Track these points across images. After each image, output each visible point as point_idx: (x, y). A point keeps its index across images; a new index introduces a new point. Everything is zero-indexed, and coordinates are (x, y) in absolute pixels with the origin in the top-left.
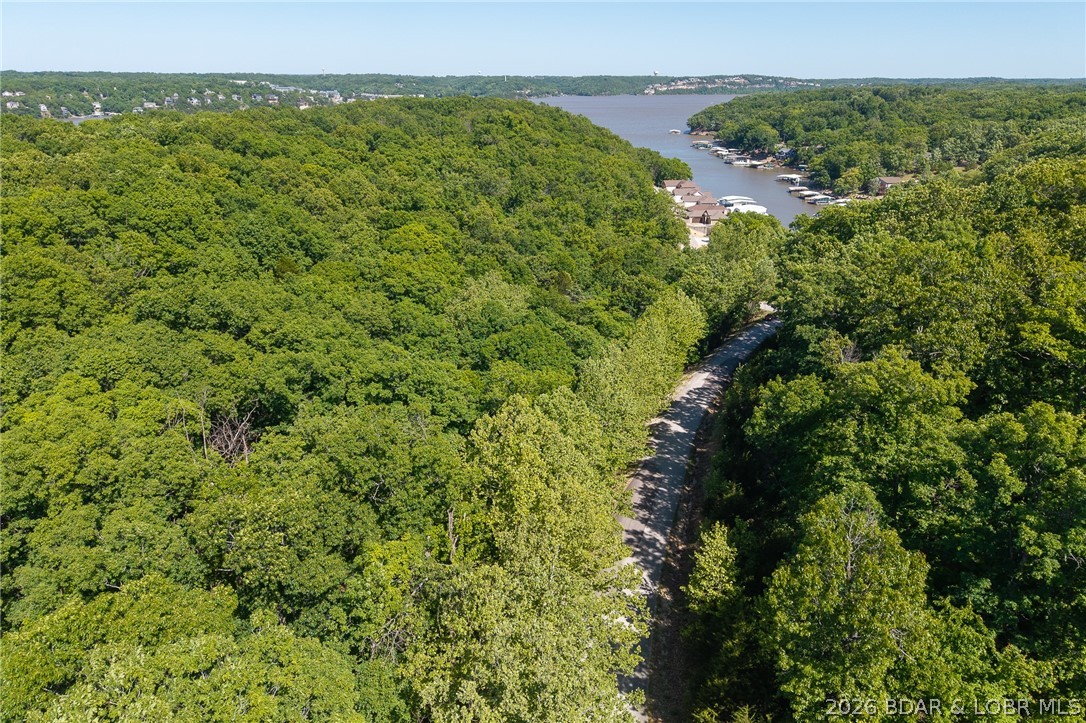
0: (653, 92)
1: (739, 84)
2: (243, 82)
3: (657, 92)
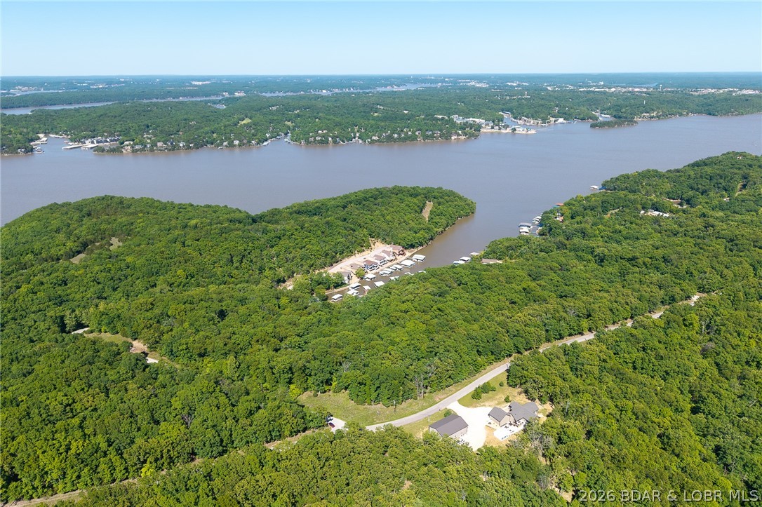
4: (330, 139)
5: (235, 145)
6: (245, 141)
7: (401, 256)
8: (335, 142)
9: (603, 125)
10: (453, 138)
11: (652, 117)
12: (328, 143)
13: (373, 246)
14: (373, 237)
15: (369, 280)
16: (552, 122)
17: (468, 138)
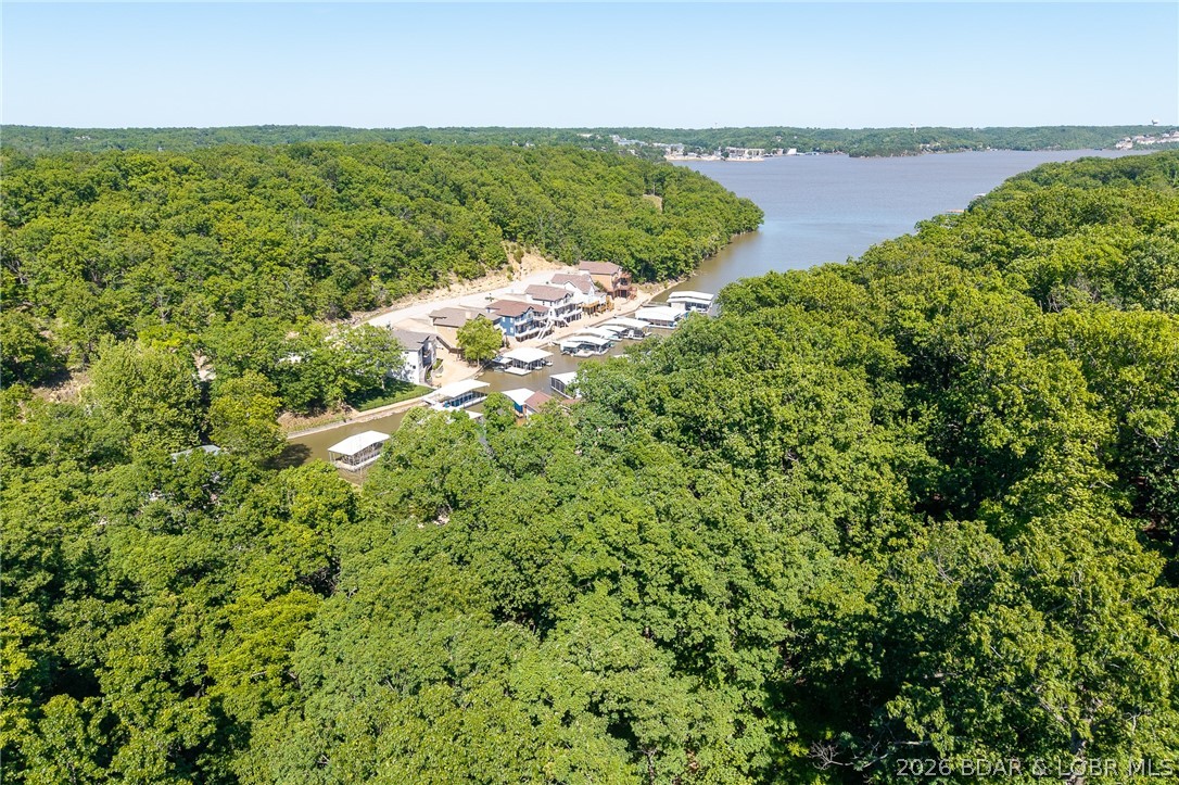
2: (588, 136)
3: (1136, 146)
7: (619, 301)
11: (936, 149)
13: (515, 264)
14: (513, 239)
15: (522, 371)
16: (780, 153)
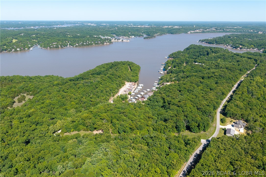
0: (190, 33)
1: (213, 30)
2: (96, 36)
3: (191, 33)
4: (59, 46)
5: (18, 51)
6: (22, 49)
7: (135, 85)
8: (61, 47)
9: (147, 38)
10: (105, 44)
11: (158, 35)
12: (59, 47)
13: (125, 83)
15: (133, 95)
16: (131, 37)
17: (110, 44)
